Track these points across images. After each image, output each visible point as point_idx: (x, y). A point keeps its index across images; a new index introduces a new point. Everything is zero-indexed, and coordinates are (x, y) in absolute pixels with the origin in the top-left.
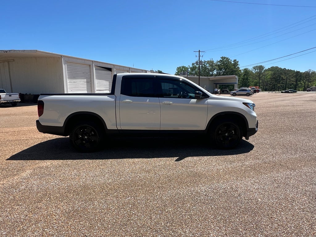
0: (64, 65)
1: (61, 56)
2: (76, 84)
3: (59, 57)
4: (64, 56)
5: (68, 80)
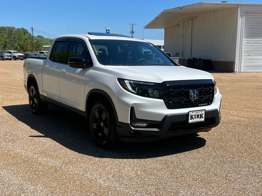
0: (241, 18)
1: (238, 5)
2: (258, 45)
3: (235, 8)
4: (241, 5)
5: (244, 39)
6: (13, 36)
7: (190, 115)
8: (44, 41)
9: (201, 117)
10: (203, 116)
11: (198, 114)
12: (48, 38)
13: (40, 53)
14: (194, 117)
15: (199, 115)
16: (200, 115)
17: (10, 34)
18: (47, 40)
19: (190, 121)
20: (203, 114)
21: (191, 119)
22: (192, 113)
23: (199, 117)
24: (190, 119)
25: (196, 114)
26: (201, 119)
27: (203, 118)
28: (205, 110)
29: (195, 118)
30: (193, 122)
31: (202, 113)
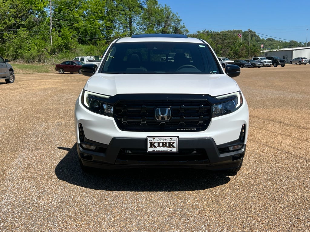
6: (227, 41)
7: (149, 141)
8: (275, 44)
9: (171, 145)
10: (175, 145)
11: (164, 141)
12: (280, 40)
13: (254, 59)
14: (156, 145)
15: (166, 143)
16: (168, 143)
17: (225, 38)
18: (278, 43)
19: (150, 150)
20: (175, 143)
21: (151, 147)
22: (152, 139)
23: (166, 146)
24: (149, 147)
25: (160, 141)
26: (170, 149)
27: (174, 147)
28: (178, 137)
29: (159, 146)
30: (155, 152)
31: (172, 141)
